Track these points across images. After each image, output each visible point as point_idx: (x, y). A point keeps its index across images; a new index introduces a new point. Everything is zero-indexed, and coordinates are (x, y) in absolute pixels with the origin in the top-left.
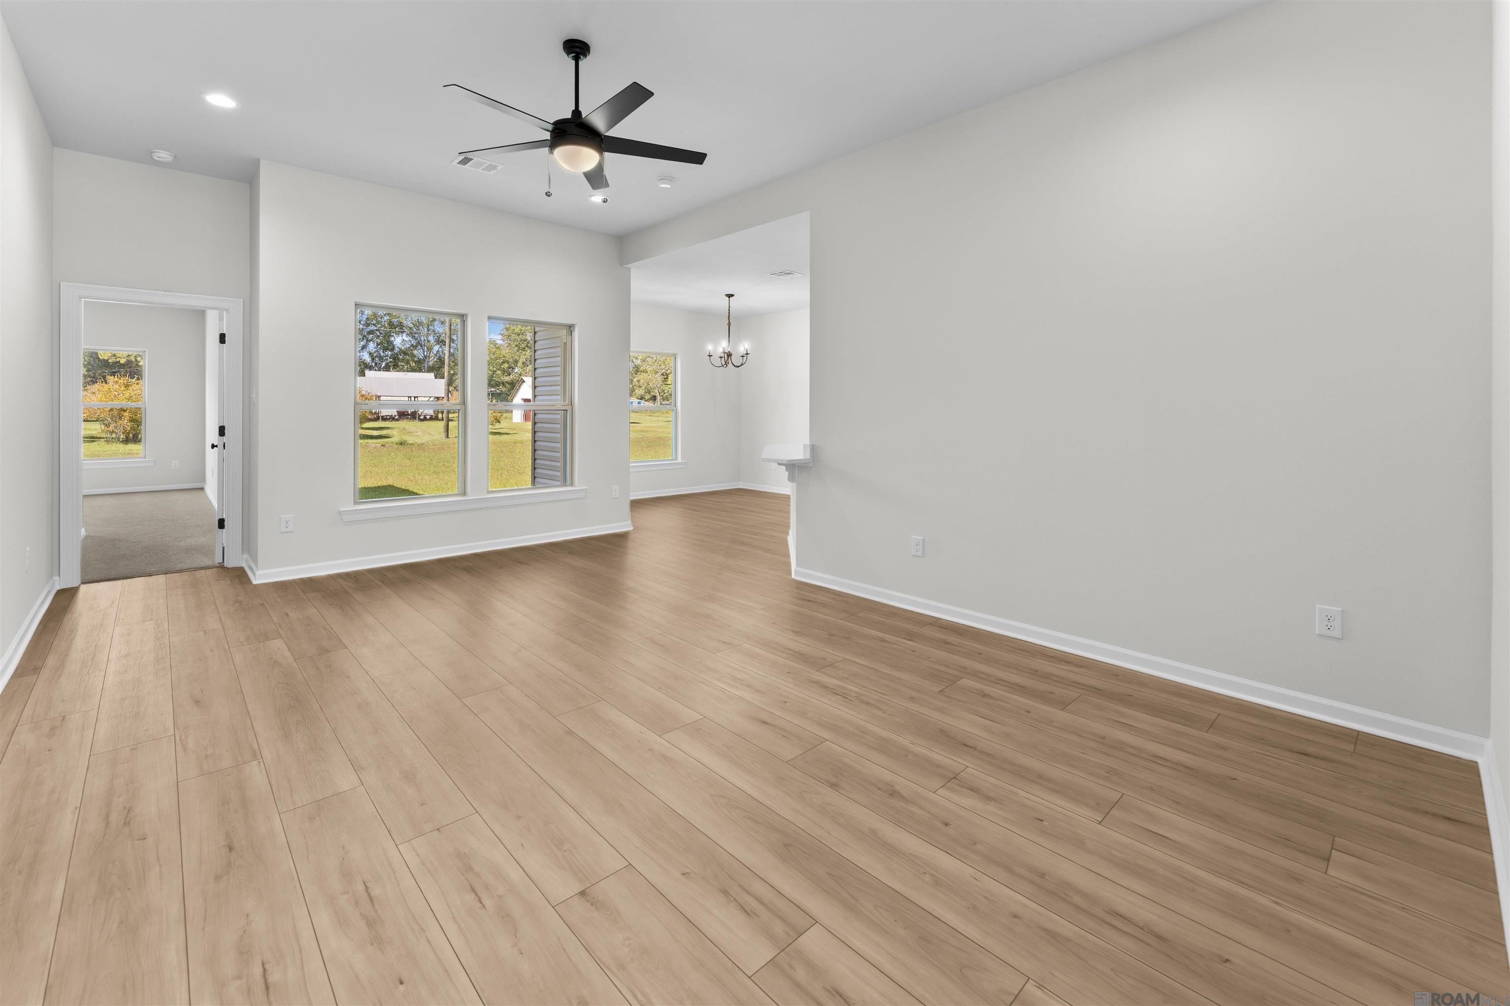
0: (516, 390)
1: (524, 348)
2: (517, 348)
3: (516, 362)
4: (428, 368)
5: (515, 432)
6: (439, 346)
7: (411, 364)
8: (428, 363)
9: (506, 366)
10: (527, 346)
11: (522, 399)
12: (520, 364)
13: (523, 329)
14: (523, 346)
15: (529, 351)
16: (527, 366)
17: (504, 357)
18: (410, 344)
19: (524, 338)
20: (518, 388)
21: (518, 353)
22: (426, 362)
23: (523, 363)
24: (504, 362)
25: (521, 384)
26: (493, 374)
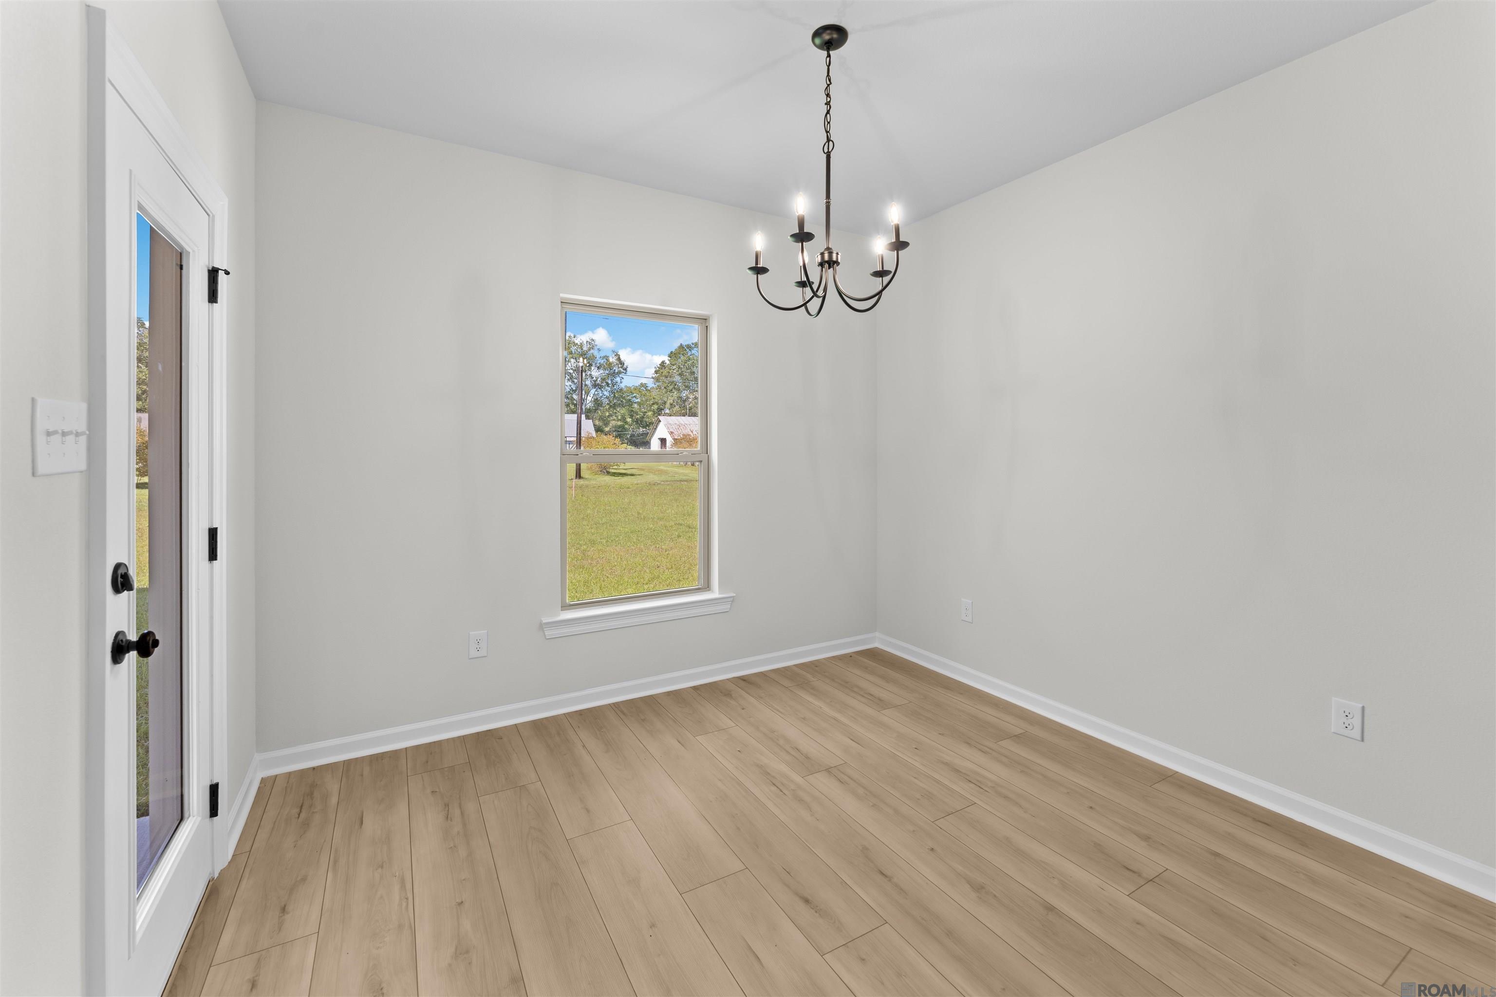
0: (653, 430)
1: (672, 390)
2: (665, 390)
3: (665, 403)
4: (585, 410)
5: (642, 472)
6: (595, 390)
7: (571, 406)
8: (585, 406)
9: (656, 407)
10: (674, 388)
11: (659, 439)
12: (668, 405)
13: (671, 372)
14: (671, 387)
15: (676, 393)
16: (675, 406)
17: (654, 398)
18: (570, 388)
19: (671, 380)
20: (655, 427)
21: (666, 395)
22: (584, 404)
23: (671, 404)
24: (653, 404)
25: (657, 424)
26: (644, 415)
